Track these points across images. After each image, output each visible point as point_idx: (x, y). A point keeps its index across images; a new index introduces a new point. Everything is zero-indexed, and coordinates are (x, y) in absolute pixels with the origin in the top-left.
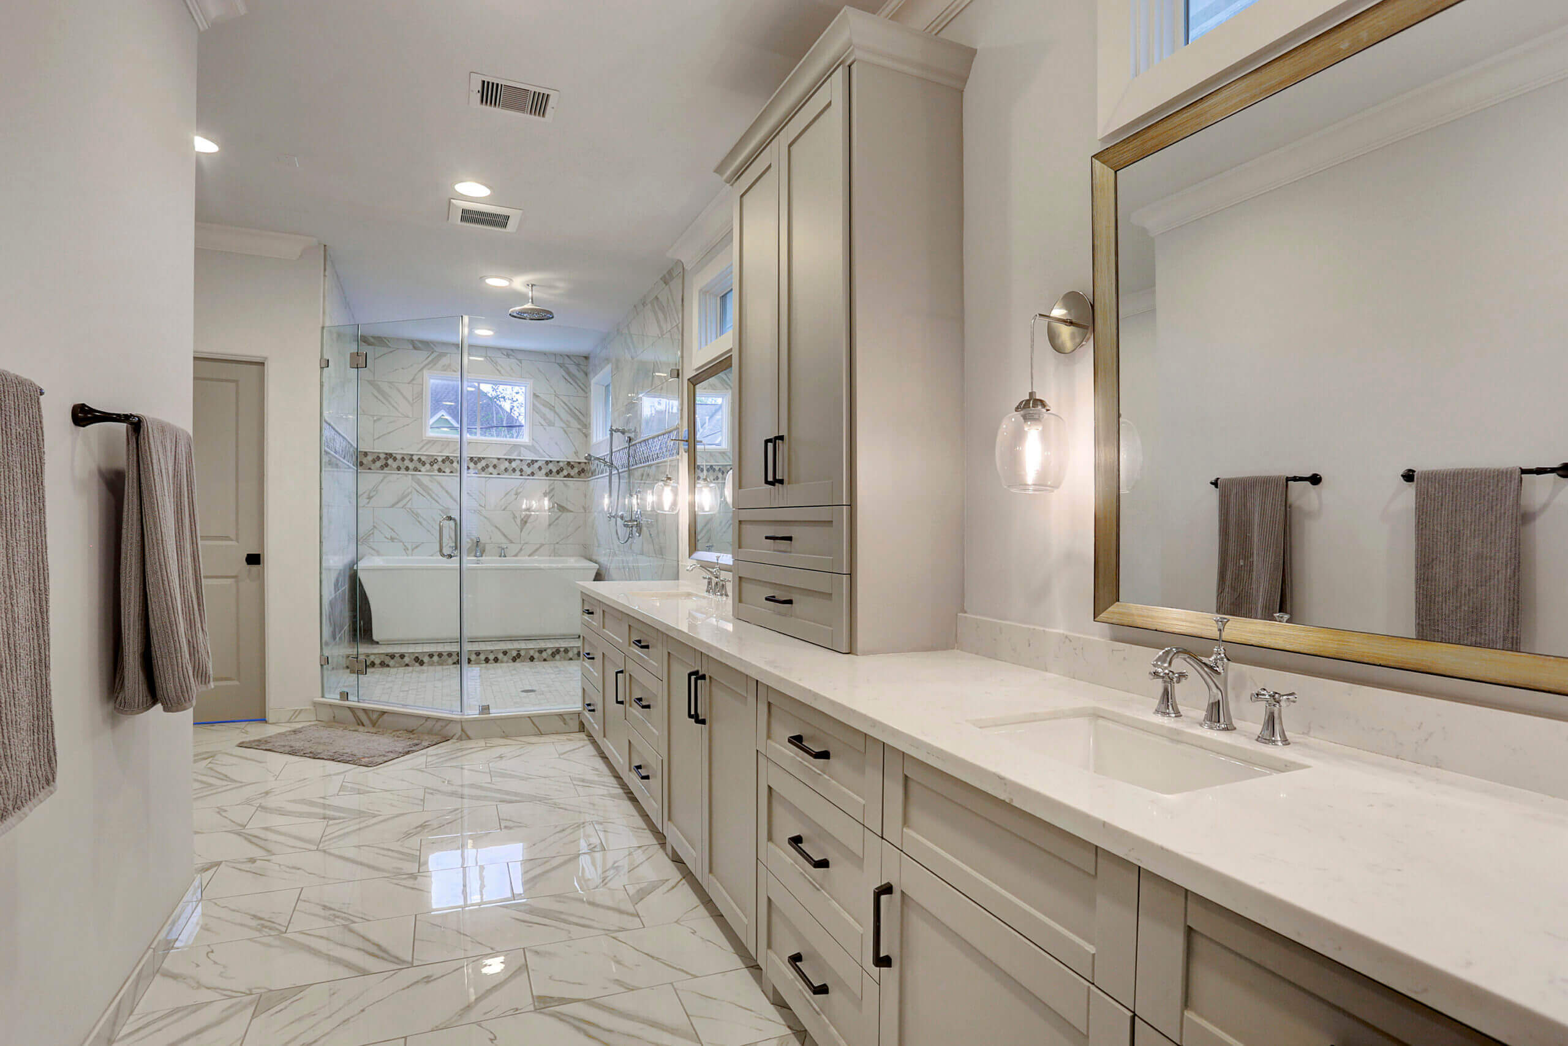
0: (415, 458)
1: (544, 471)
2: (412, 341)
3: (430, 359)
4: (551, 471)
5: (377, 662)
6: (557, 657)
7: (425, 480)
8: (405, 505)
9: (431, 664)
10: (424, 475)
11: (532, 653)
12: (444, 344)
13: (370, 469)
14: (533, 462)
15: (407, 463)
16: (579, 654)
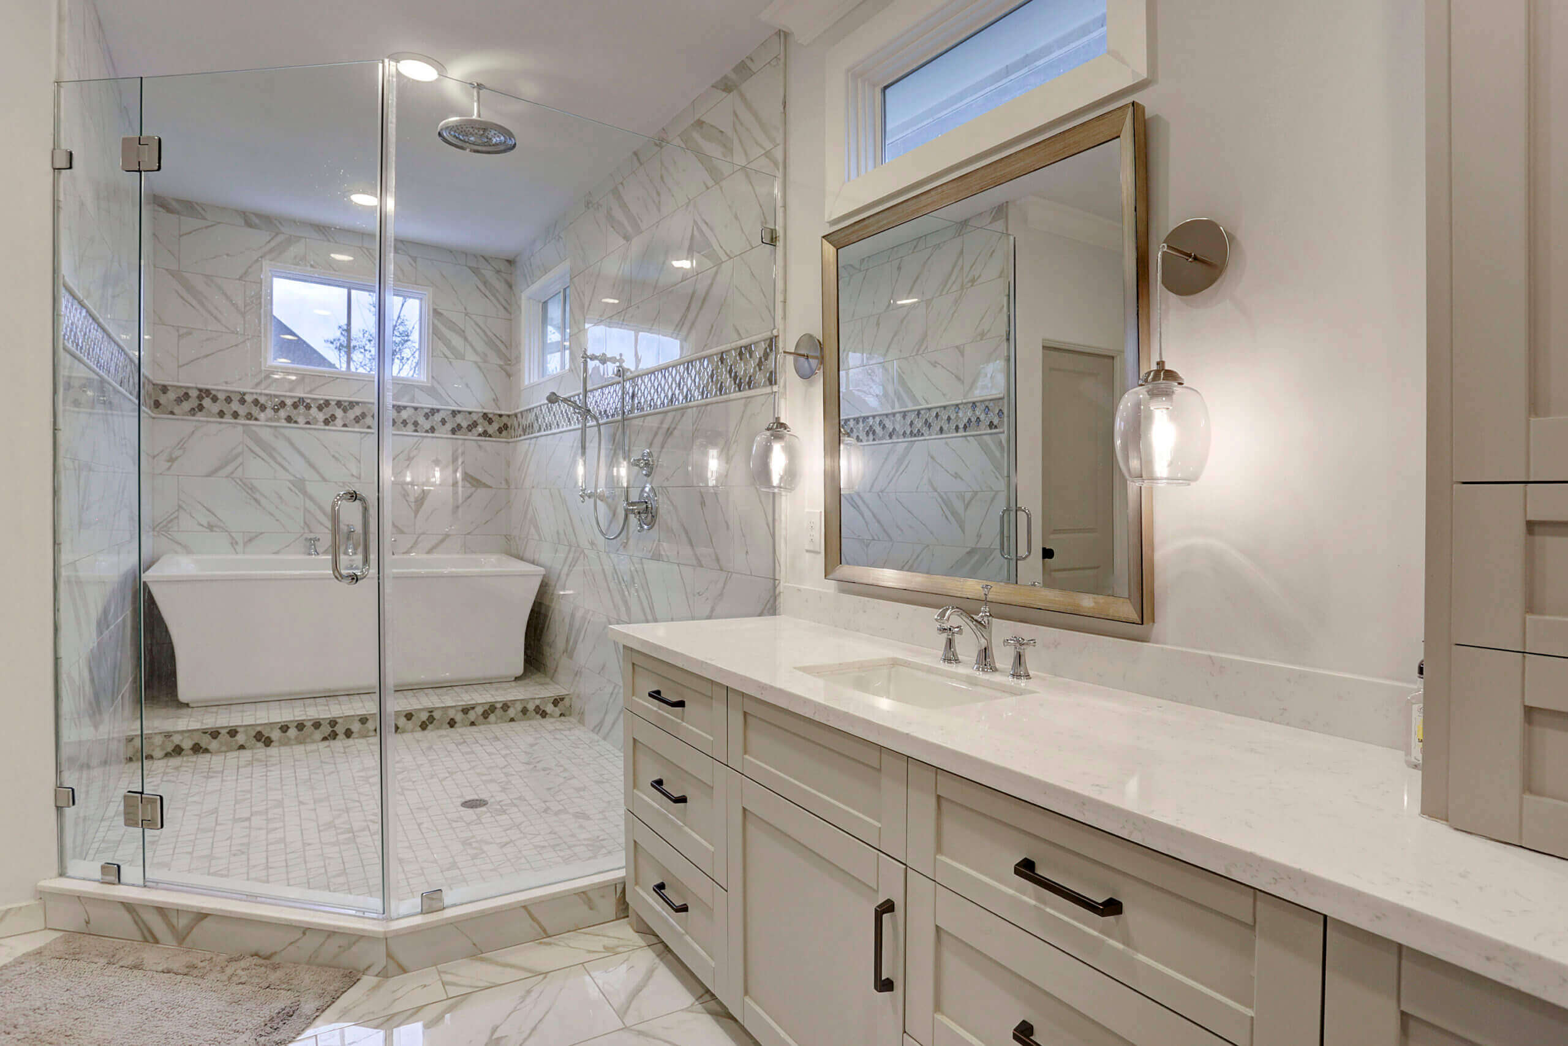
0: (249, 399)
1: (449, 426)
2: (244, 213)
3: (273, 244)
4: (459, 427)
5: (187, 744)
6: (492, 717)
7: (266, 434)
8: (232, 473)
9: (286, 743)
10: (264, 426)
11: (452, 714)
12: (294, 222)
13: (172, 413)
14: (434, 411)
15: (235, 406)
16: (524, 711)
